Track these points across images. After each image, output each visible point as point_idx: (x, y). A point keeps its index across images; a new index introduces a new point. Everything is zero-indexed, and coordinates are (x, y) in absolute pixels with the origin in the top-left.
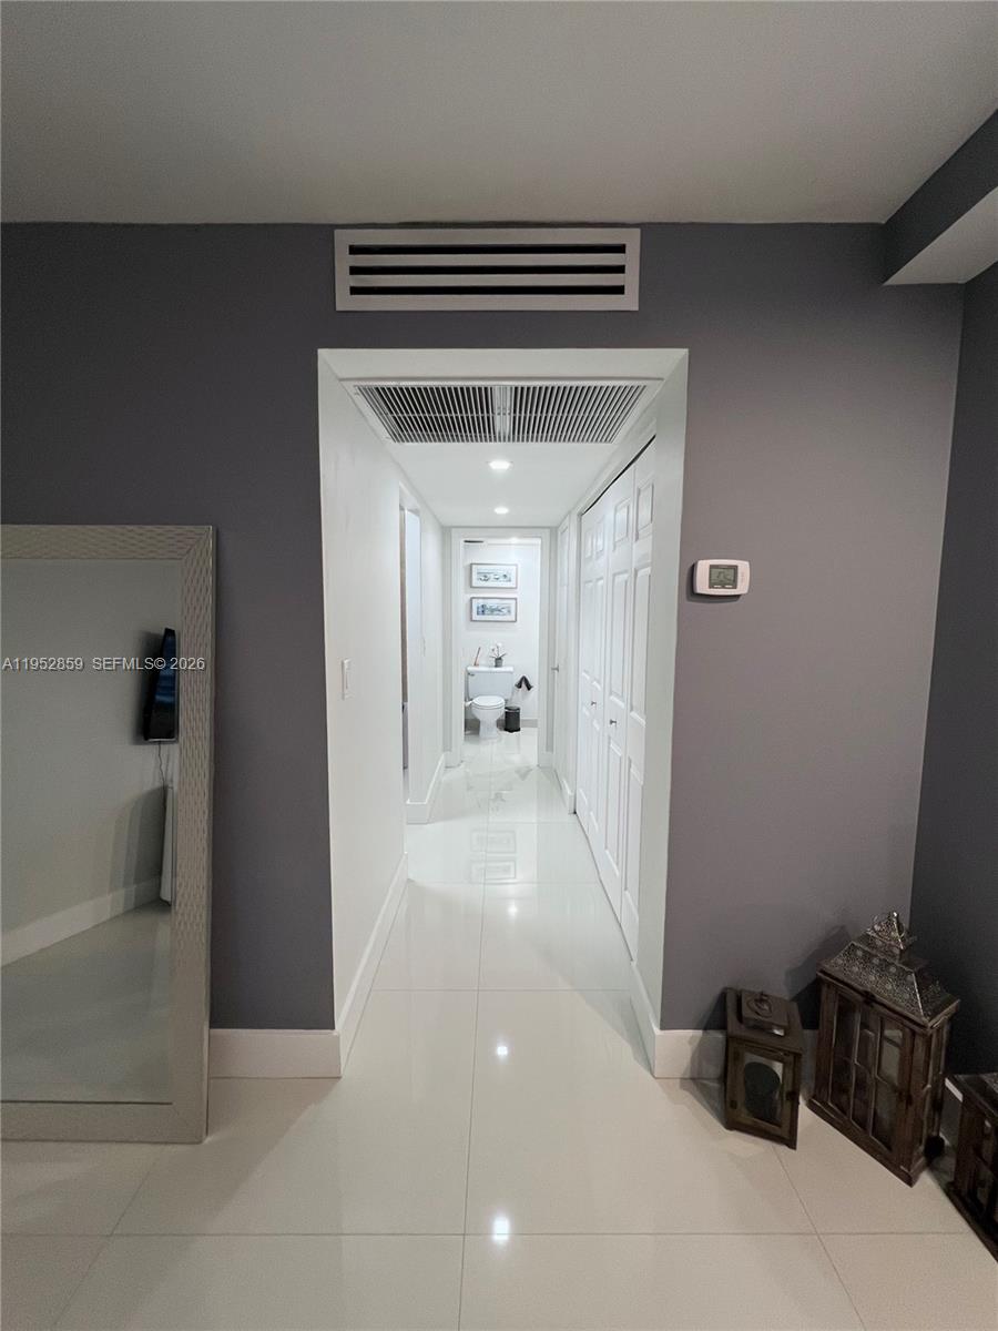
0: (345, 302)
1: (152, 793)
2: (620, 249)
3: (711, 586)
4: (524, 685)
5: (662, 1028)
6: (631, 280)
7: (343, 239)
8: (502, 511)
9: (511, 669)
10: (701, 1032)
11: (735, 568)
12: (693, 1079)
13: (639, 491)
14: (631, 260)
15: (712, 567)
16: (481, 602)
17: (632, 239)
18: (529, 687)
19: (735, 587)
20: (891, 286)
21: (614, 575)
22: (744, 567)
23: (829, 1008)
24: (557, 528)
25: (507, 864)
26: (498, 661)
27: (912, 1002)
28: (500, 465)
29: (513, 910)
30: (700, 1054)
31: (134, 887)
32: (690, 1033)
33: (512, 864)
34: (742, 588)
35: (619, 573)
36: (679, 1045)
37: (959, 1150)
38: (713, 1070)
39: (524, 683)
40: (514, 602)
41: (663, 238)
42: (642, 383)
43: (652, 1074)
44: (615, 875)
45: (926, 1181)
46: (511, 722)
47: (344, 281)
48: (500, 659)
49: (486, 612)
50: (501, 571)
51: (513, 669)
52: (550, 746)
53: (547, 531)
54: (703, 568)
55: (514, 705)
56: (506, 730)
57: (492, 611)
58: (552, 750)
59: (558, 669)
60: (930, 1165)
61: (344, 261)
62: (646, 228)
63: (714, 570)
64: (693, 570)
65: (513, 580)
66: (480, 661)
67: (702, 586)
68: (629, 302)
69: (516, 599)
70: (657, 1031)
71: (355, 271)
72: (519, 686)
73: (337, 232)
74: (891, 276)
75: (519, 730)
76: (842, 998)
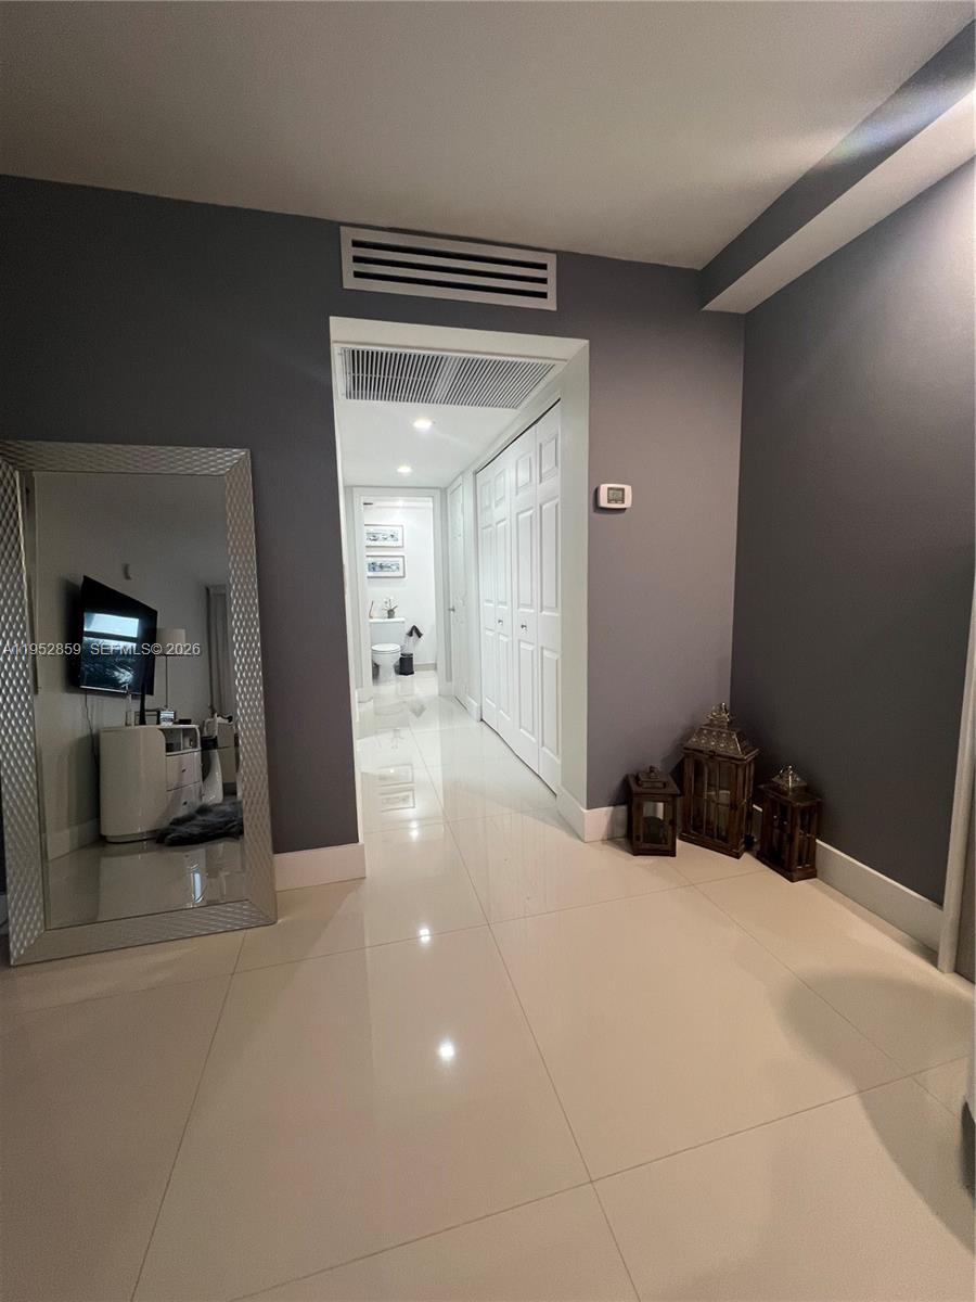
0: (350, 282)
1: (81, 740)
2: (543, 267)
3: (609, 501)
4: (414, 633)
5: (588, 808)
6: (551, 288)
7: (348, 235)
8: (405, 470)
9: (403, 619)
10: (611, 808)
11: (623, 490)
12: (608, 839)
13: (541, 446)
14: (551, 274)
15: (609, 489)
16: (371, 560)
17: (551, 261)
18: (419, 635)
19: (623, 502)
20: (708, 312)
21: (518, 514)
22: (628, 489)
23: (689, 770)
24: (446, 489)
25: (406, 793)
26: (391, 613)
27: (736, 749)
28: (423, 424)
29: (415, 834)
30: (613, 821)
31: (76, 829)
32: (605, 809)
33: (410, 793)
34: (627, 504)
35: (522, 512)
36: (600, 819)
37: (762, 841)
38: (621, 831)
39: (415, 632)
40: (401, 559)
41: (571, 262)
42: (553, 362)
43: (583, 840)
44: (531, 741)
45: (746, 856)
46: (405, 666)
47: (349, 267)
48: (392, 610)
49: (377, 568)
50: (388, 531)
51: (404, 619)
52: (449, 677)
53: (438, 492)
54: (604, 488)
55: (407, 652)
56: (401, 674)
57: (381, 567)
58: (451, 680)
59: (454, 610)
60: (748, 849)
61: (348, 252)
62: (559, 253)
63: (611, 492)
64: (597, 492)
65: (400, 538)
66: (374, 613)
67: (604, 503)
68: (550, 304)
69: (403, 557)
70: (585, 811)
71: (357, 259)
72: (410, 634)
73: (342, 228)
74: (708, 302)
75: (412, 673)
76: (696, 761)
